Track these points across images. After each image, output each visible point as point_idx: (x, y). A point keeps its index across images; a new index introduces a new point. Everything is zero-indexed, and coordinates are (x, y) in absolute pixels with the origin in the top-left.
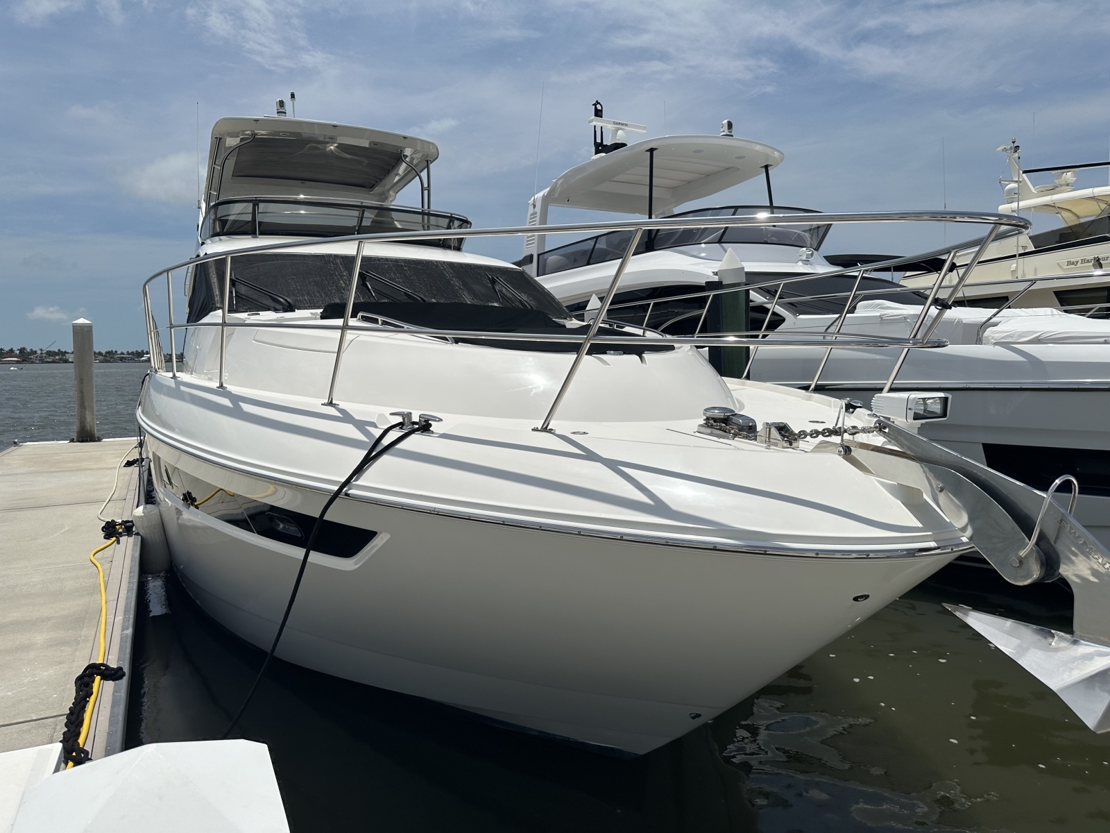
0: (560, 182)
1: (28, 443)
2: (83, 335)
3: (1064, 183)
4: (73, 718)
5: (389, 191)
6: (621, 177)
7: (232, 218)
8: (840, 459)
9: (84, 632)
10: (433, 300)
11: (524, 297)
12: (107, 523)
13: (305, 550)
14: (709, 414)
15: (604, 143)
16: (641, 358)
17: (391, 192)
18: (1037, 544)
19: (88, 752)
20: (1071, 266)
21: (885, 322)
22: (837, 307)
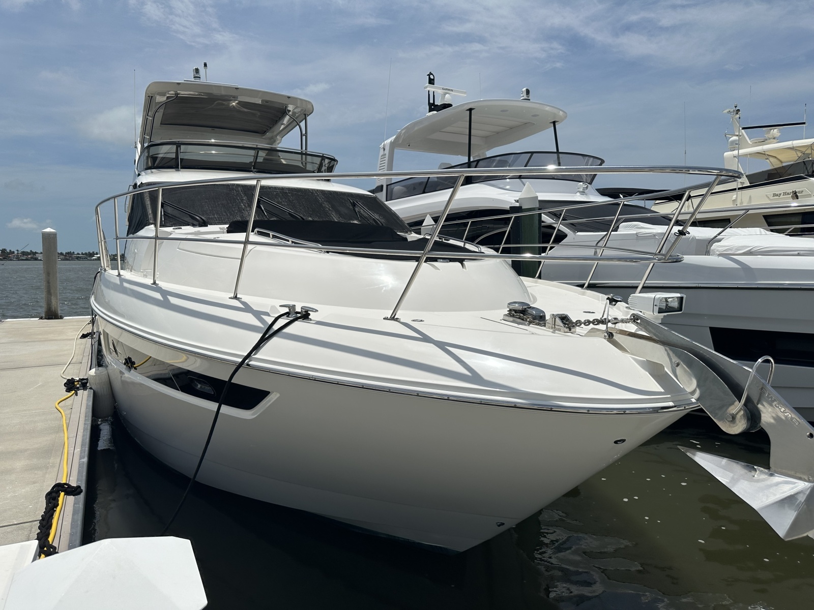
0: (403, 132)
1: (8, 320)
2: (49, 240)
3: (772, 137)
4: (44, 523)
5: (276, 136)
6: (448, 129)
7: (161, 156)
8: (605, 341)
9: (51, 461)
10: (310, 218)
11: (376, 216)
12: (68, 380)
13: (218, 404)
14: (511, 307)
15: (436, 104)
16: (462, 264)
17: (278, 137)
18: (745, 404)
19: (55, 548)
20: (776, 197)
21: (639, 238)
22: (605, 226)
